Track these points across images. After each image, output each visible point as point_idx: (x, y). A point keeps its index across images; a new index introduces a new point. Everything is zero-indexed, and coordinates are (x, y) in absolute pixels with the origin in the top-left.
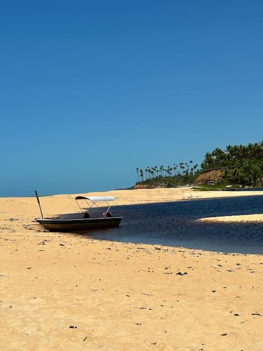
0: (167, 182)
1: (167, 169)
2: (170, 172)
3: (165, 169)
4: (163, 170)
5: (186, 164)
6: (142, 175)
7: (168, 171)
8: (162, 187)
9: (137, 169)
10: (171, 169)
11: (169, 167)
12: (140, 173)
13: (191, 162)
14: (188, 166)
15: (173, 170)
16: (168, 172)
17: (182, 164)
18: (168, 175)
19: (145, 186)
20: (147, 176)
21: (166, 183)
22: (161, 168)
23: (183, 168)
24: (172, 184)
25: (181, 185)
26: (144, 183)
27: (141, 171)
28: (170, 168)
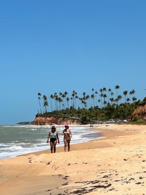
0: (81, 115)
1: (82, 97)
2: (86, 101)
3: (79, 97)
4: (77, 97)
5: (110, 90)
6: (46, 104)
7: (83, 100)
8: (73, 122)
9: (39, 94)
10: (88, 97)
11: (84, 94)
12: (42, 101)
13: (117, 87)
14: (112, 94)
15: (90, 99)
16: (83, 102)
17: (104, 89)
18: (82, 106)
19: (48, 119)
20: (53, 106)
21: (79, 116)
22: (73, 95)
23: (105, 96)
24: (88, 118)
25: (102, 120)
26: (47, 115)
27: (45, 98)
28: (86, 95)
